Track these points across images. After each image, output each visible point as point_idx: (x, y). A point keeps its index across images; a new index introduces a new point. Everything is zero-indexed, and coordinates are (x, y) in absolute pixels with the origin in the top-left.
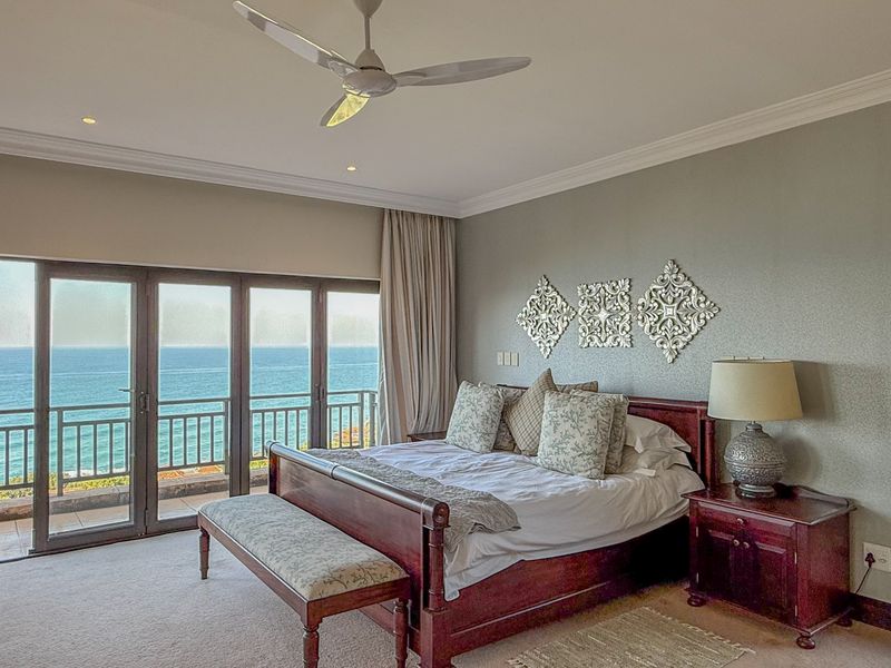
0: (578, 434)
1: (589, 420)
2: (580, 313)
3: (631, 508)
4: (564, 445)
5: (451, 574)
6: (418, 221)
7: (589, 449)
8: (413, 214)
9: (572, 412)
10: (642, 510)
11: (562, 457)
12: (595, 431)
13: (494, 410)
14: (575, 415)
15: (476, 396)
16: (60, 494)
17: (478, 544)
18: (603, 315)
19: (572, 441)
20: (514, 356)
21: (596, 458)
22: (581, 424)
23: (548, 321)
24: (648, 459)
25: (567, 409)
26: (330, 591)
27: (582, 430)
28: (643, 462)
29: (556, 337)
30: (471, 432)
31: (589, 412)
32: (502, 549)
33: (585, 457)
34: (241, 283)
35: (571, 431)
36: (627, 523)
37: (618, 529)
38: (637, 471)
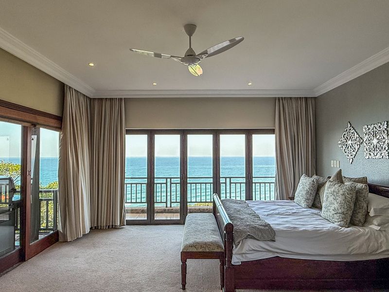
0: (335, 203)
1: (341, 196)
2: (365, 141)
3: (357, 244)
4: (329, 208)
5: (236, 254)
6: (293, 100)
7: (340, 211)
8: (291, 98)
9: (334, 191)
10: (365, 247)
11: (329, 213)
12: (344, 202)
13: (311, 188)
14: (335, 193)
15: (305, 181)
16: (171, 207)
17: (250, 244)
18: (375, 141)
19: (333, 206)
20: (338, 162)
21: (344, 216)
22: (337, 198)
23: (351, 145)
24: (379, 221)
25: (332, 190)
26: (190, 250)
27: (337, 201)
28: (375, 222)
29: (354, 153)
30: (301, 198)
31: (341, 192)
32: (264, 249)
33: (338, 215)
34: (216, 133)
35: (333, 201)
36: (351, 252)
37: (344, 253)
38: (370, 226)
